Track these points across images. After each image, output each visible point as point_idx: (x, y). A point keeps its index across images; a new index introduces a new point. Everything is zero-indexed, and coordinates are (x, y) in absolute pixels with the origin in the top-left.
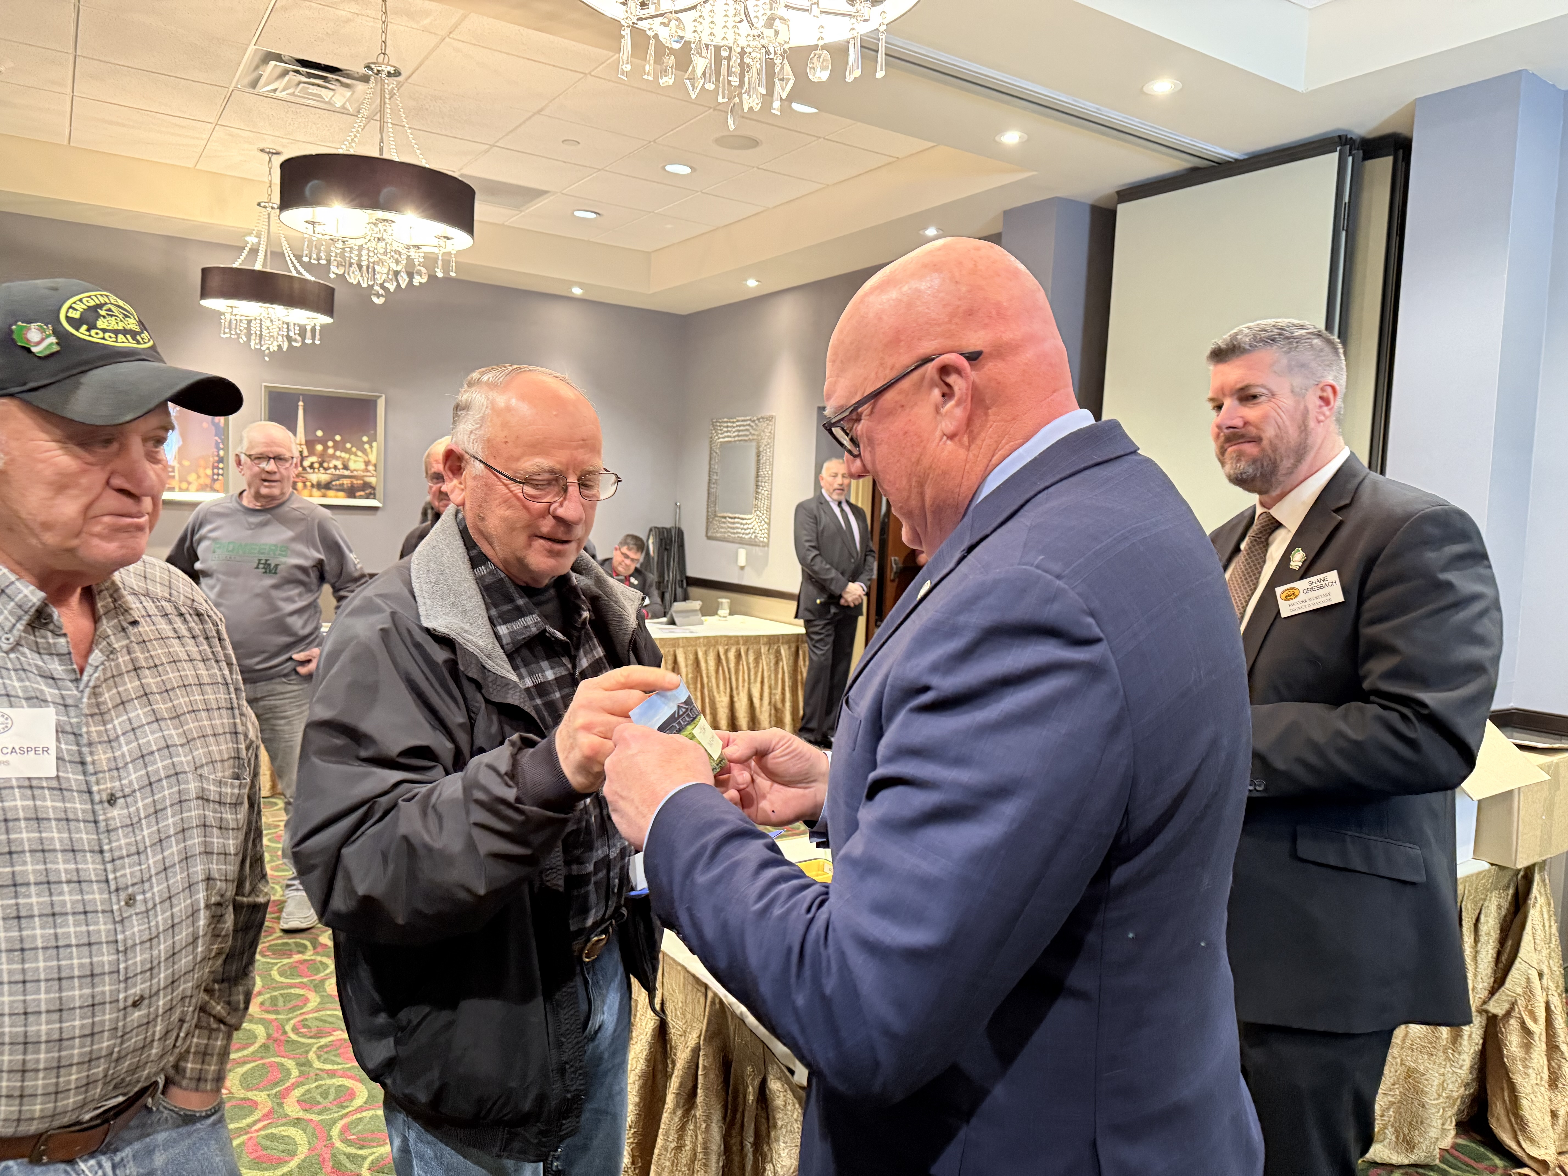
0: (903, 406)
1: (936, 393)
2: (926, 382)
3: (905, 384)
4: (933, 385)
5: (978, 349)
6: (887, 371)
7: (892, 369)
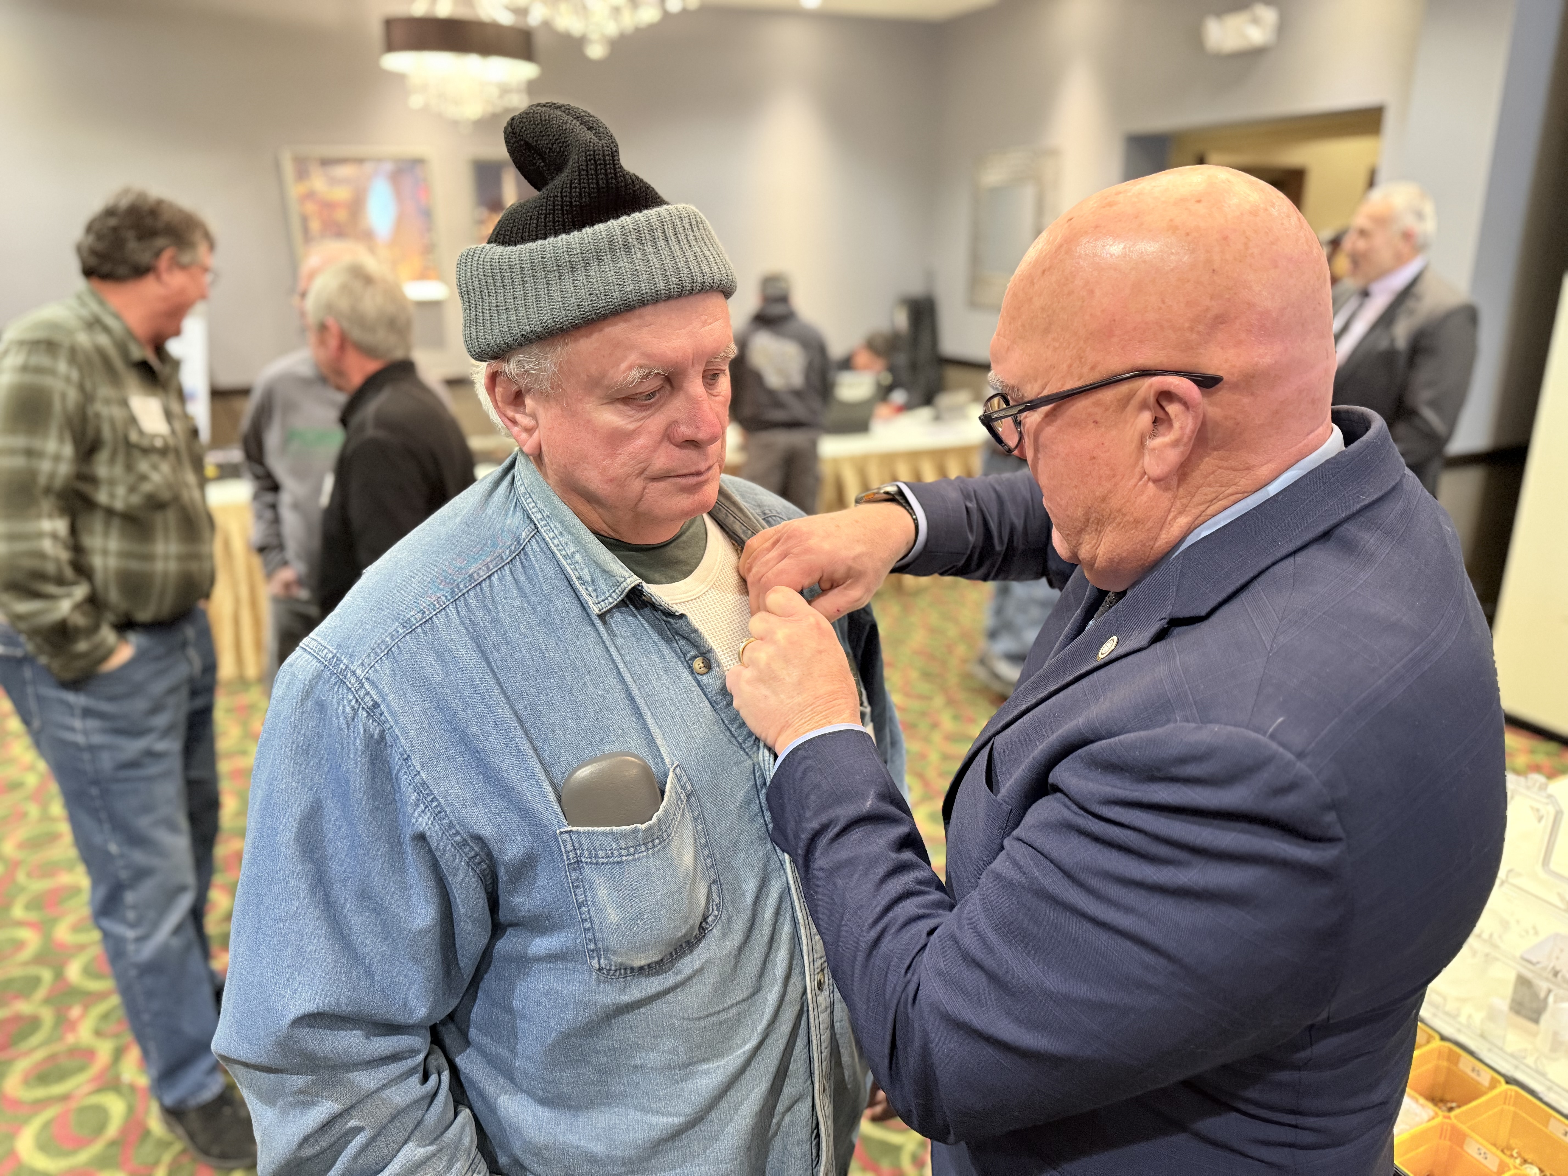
0: (1096, 422)
1: (1146, 417)
2: (1135, 402)
3: (1108, 395)
4: (1144, 406)
5: (1220, 373)
6: (1086, 370)
7: (1093, 368)
